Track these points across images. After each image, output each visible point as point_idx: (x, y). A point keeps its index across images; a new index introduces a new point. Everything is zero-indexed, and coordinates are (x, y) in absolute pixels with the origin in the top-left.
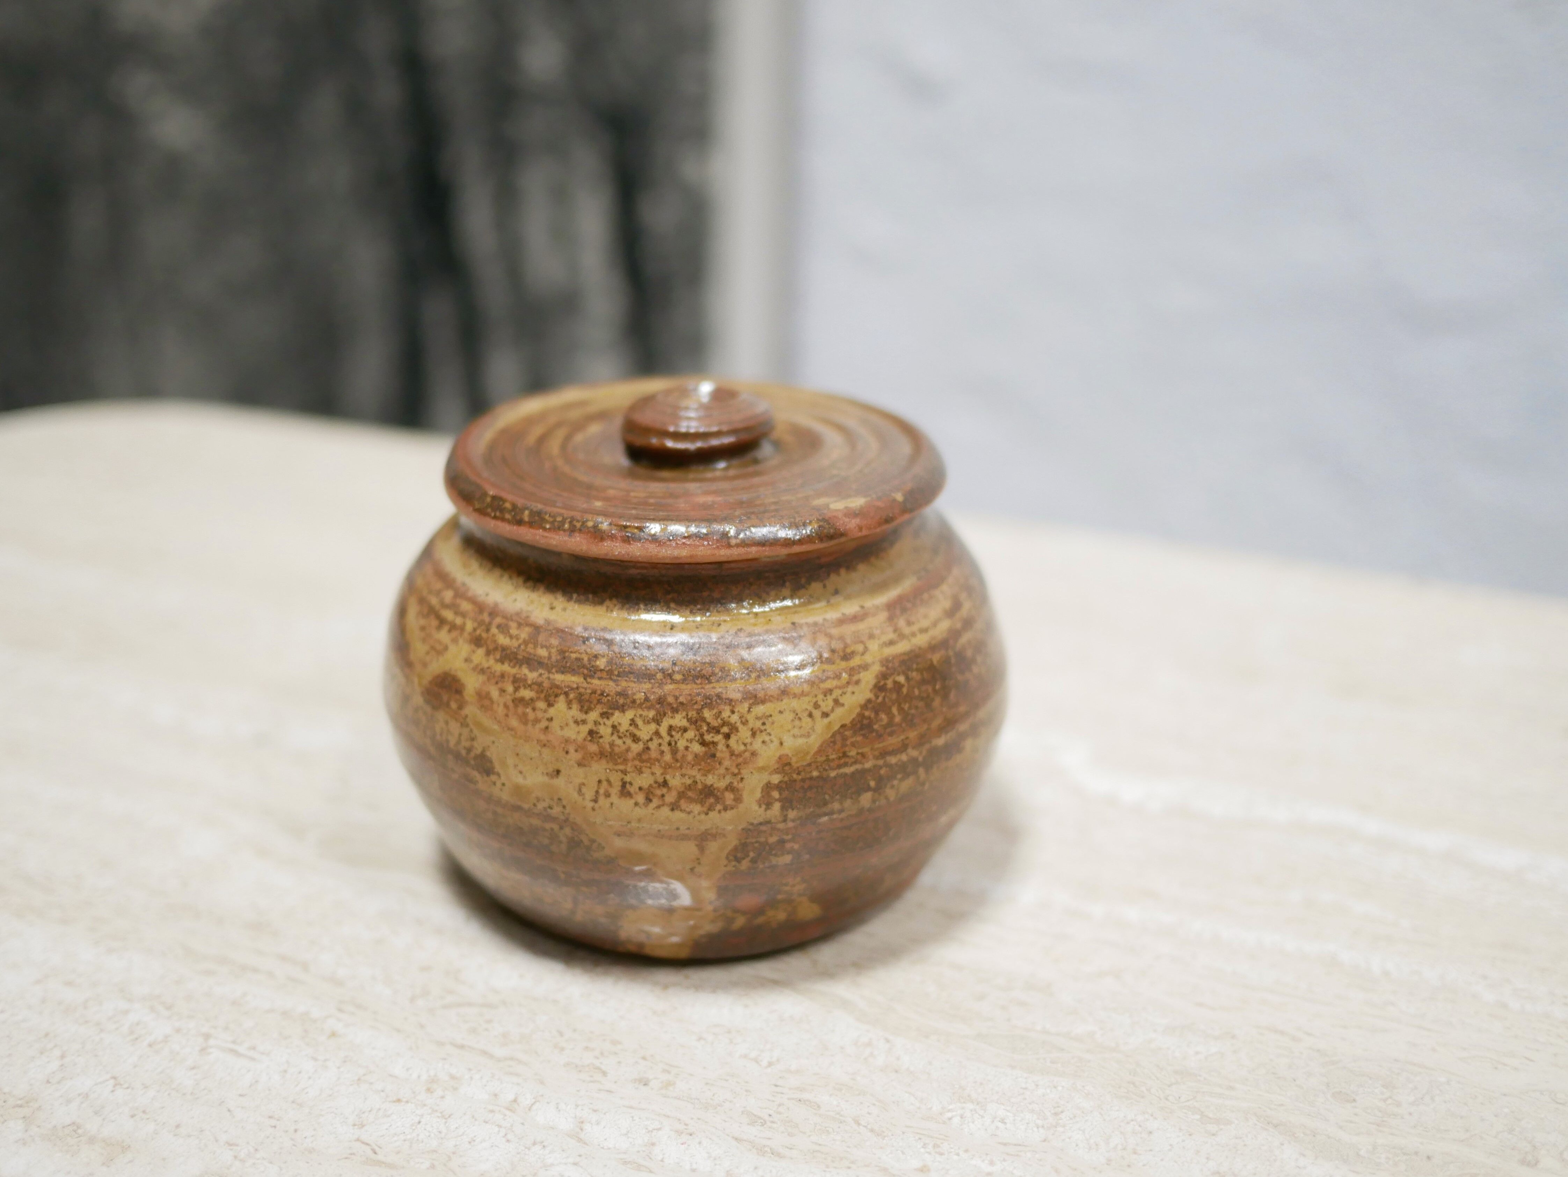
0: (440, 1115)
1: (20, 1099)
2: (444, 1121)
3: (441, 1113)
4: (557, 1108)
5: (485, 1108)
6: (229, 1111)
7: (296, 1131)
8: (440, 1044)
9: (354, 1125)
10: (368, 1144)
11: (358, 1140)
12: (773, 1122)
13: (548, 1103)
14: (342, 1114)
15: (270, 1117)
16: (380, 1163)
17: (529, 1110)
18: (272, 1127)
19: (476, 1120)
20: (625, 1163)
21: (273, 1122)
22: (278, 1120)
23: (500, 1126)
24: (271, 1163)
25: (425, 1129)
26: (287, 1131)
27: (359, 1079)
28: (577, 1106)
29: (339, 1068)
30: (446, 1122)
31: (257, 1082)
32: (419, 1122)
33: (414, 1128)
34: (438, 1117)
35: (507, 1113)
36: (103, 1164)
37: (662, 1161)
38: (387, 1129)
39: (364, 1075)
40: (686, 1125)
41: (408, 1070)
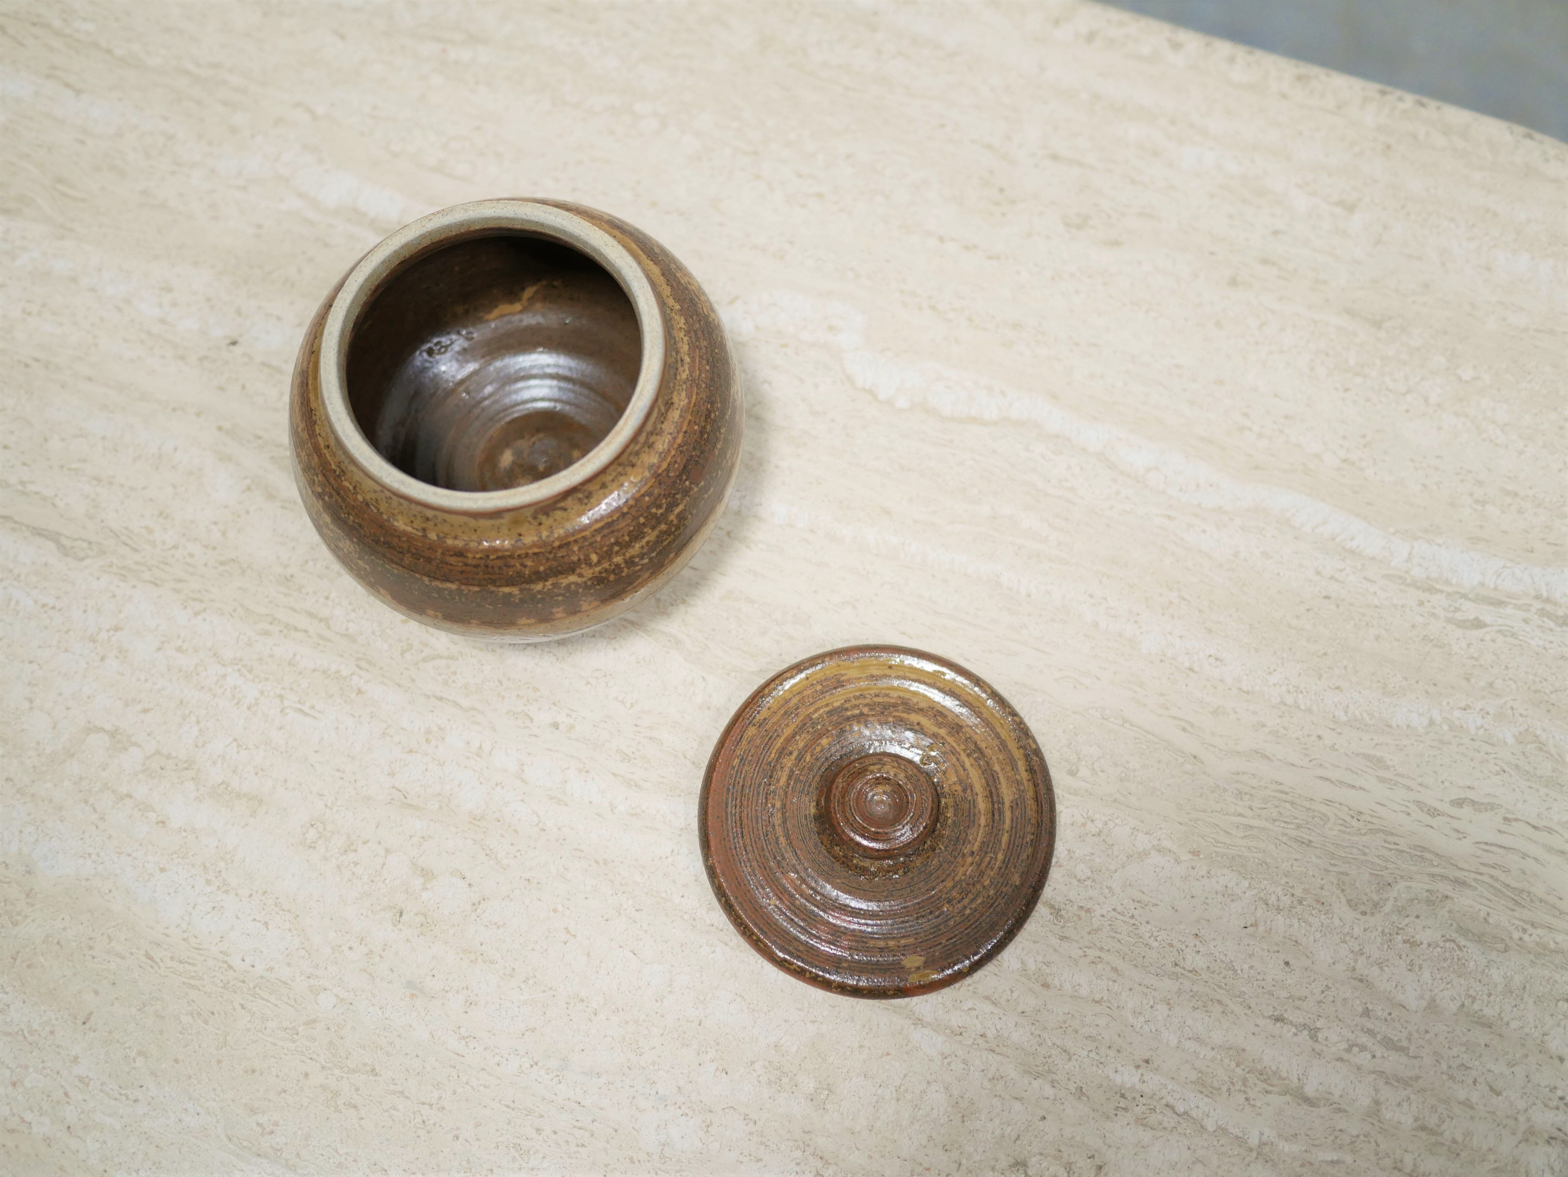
0: (437, 763)
1: (185, 762)
3: (438, 761)
4: (506, 753)
5: (463, 755)
7: (355, 781)
8: (428, 697)
10: (400, 791)
11: (393, 787)
12: (635, 759)
14: (379, 764)
15: (338, 770)
16: (410, 806)
17: (490, 755)
18: (341, 778)
19: (460, 766)
20: (552, 798)
21: (340, 774)
22: (343, 772)
23: (474, 771)
24: (347, 809)
26: (350, 782)
27: (384, 733)
28: (518, 750)
29: (369, 723)
30: (442, 769)
31: (322, 739)
35: (477, 758)
36: (251, 816)
37: (572, 795)
38: (408, 777)
39: (386, 729)
40: (584, 764)
41: (411, 722)
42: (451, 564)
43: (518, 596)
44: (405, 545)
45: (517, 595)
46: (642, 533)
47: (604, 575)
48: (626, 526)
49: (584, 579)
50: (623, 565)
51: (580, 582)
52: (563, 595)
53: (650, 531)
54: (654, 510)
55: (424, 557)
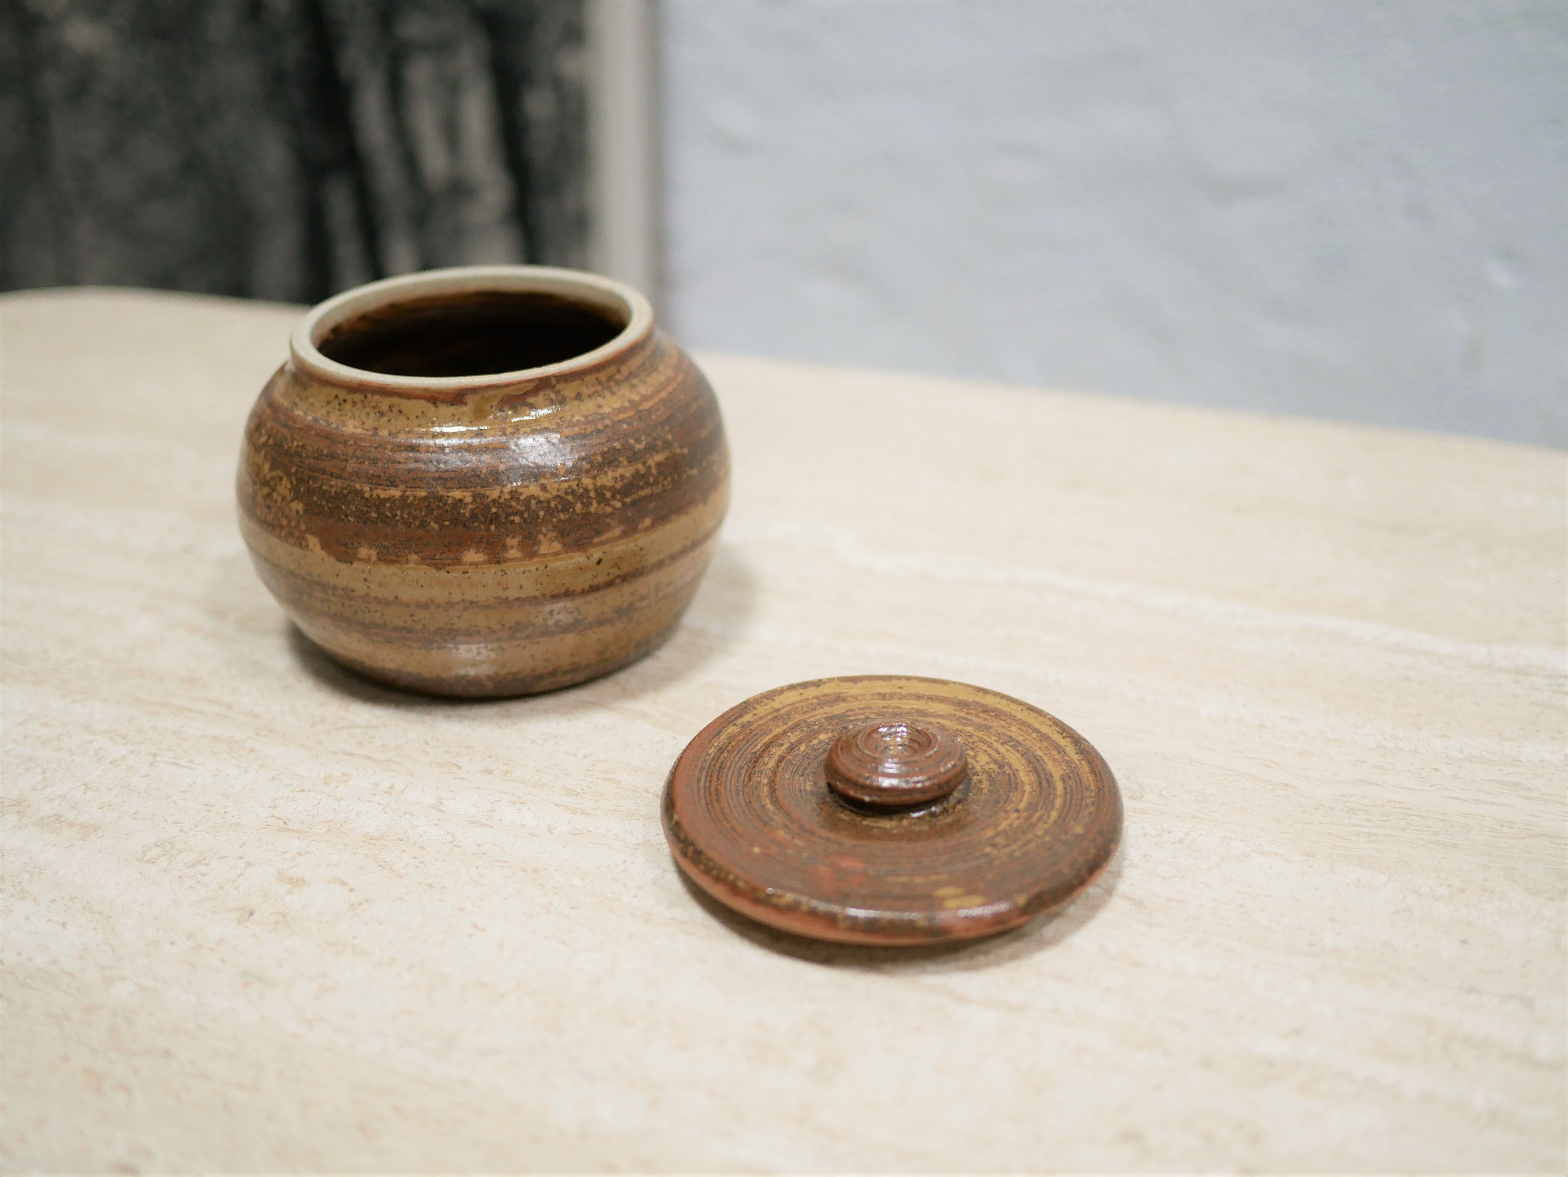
0: (334, 798)
2: (337, 802)
3: (335, 797)
4: (423, 790)
5: (368, 793)
6: (174, 802)
7: (225, 812)
8: (335, 754)
9: (270, 807)
10: (279, 818)
11: (272, 817)
13: (416, 788)
14: (260, 801)
15: (206, 805)
16: (289, 829)
17: (402, 793)
18: (207, 811)
19: (361, 800)
21: (208, 808)
22: (212, 806)
23: (379, 804)
25: (323, 808)
26: (219, 813)
28: (438, 789)
30: (339, 803)
32: (319, 804)
33: (314, 807)
34: (333, 800)
35: (385, 795)
36: (80, 837)
38: (294, 809)
42: (399, 463)
43: (470, 506)
44: (350, 450)
45: (468, 504)
46: (617, 460)
47: (570, 497)
48: (600, 444)
49: (548, 496)
50: (592, 494)
51: (542, 499)
52: (521, 514)
53: (625, 463)
54: (632, 441)
55: (370, 459)
